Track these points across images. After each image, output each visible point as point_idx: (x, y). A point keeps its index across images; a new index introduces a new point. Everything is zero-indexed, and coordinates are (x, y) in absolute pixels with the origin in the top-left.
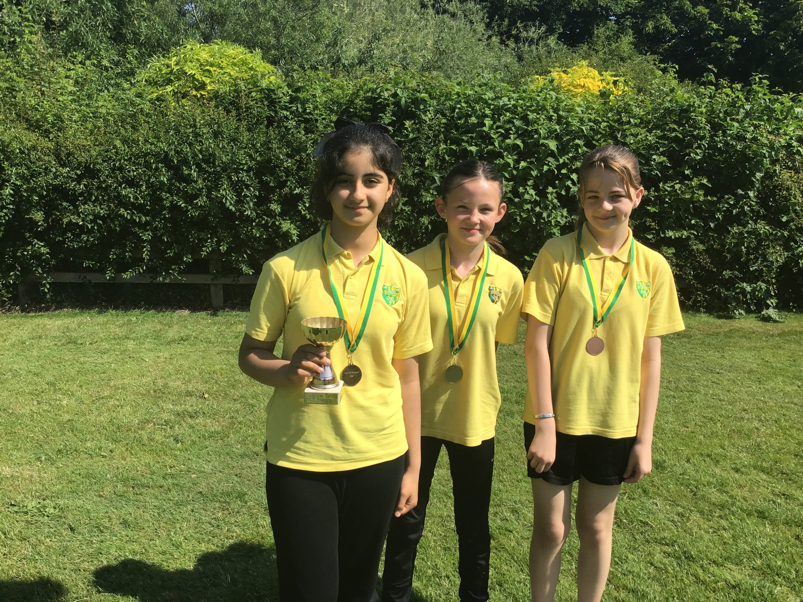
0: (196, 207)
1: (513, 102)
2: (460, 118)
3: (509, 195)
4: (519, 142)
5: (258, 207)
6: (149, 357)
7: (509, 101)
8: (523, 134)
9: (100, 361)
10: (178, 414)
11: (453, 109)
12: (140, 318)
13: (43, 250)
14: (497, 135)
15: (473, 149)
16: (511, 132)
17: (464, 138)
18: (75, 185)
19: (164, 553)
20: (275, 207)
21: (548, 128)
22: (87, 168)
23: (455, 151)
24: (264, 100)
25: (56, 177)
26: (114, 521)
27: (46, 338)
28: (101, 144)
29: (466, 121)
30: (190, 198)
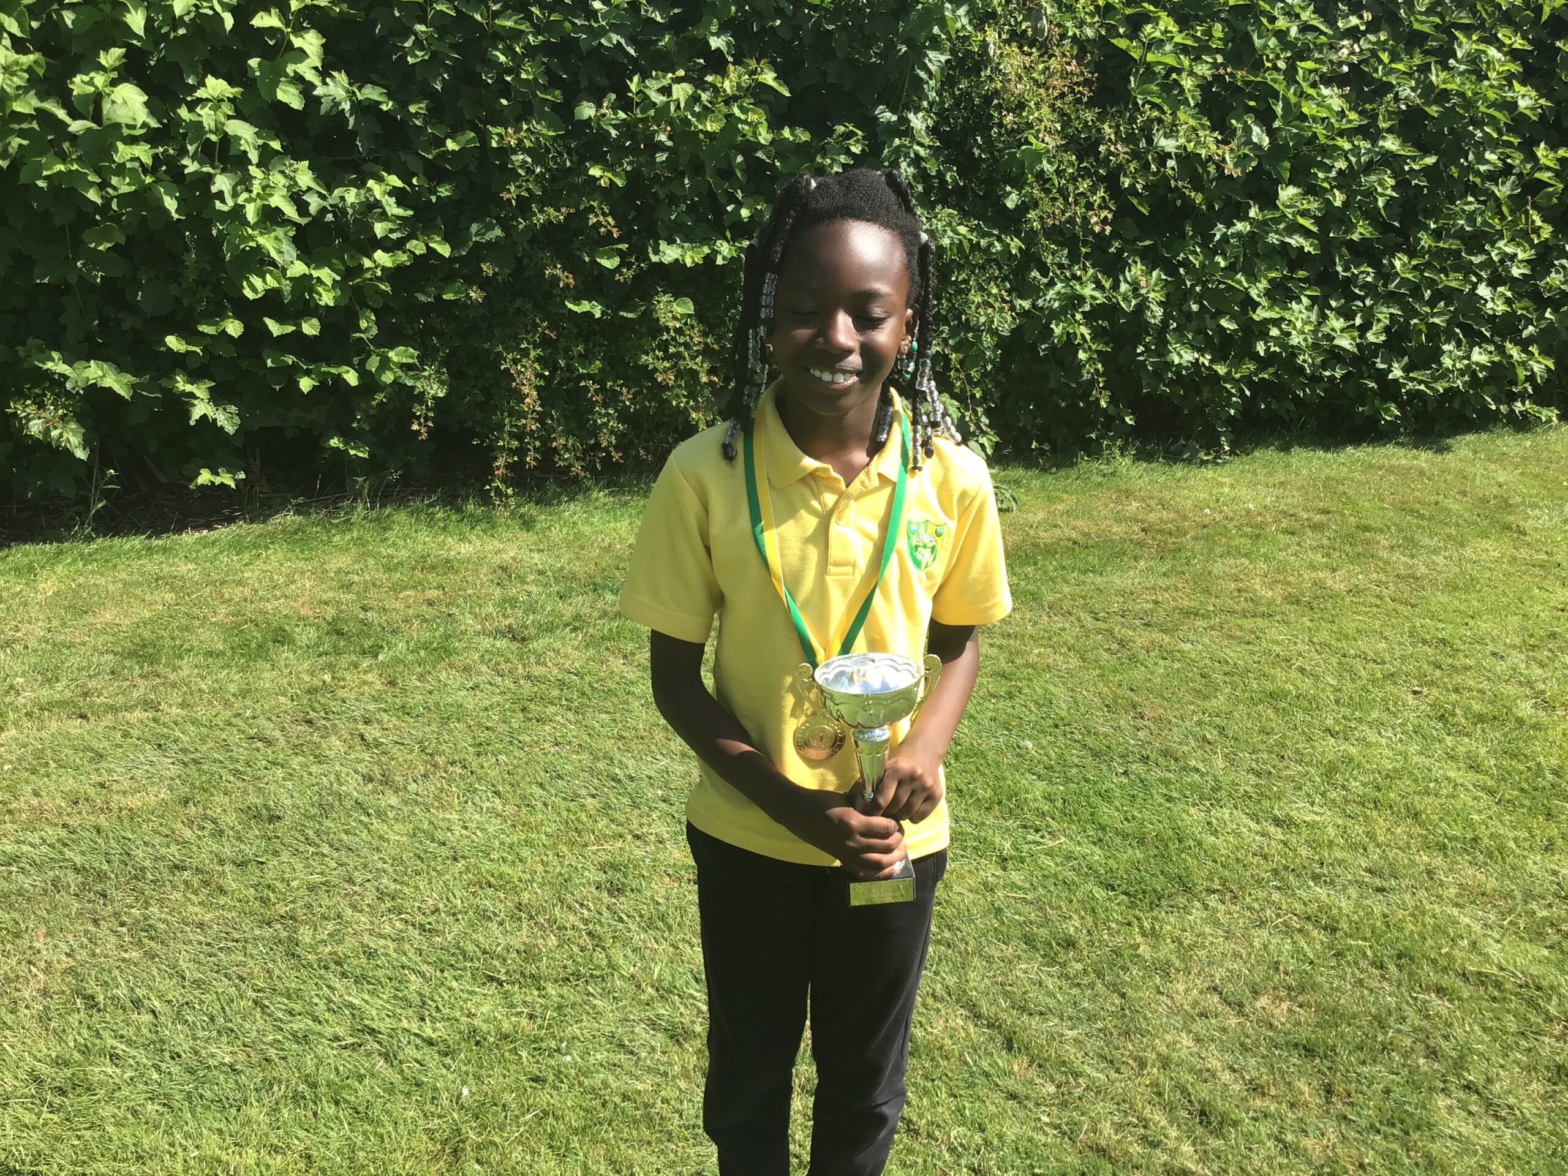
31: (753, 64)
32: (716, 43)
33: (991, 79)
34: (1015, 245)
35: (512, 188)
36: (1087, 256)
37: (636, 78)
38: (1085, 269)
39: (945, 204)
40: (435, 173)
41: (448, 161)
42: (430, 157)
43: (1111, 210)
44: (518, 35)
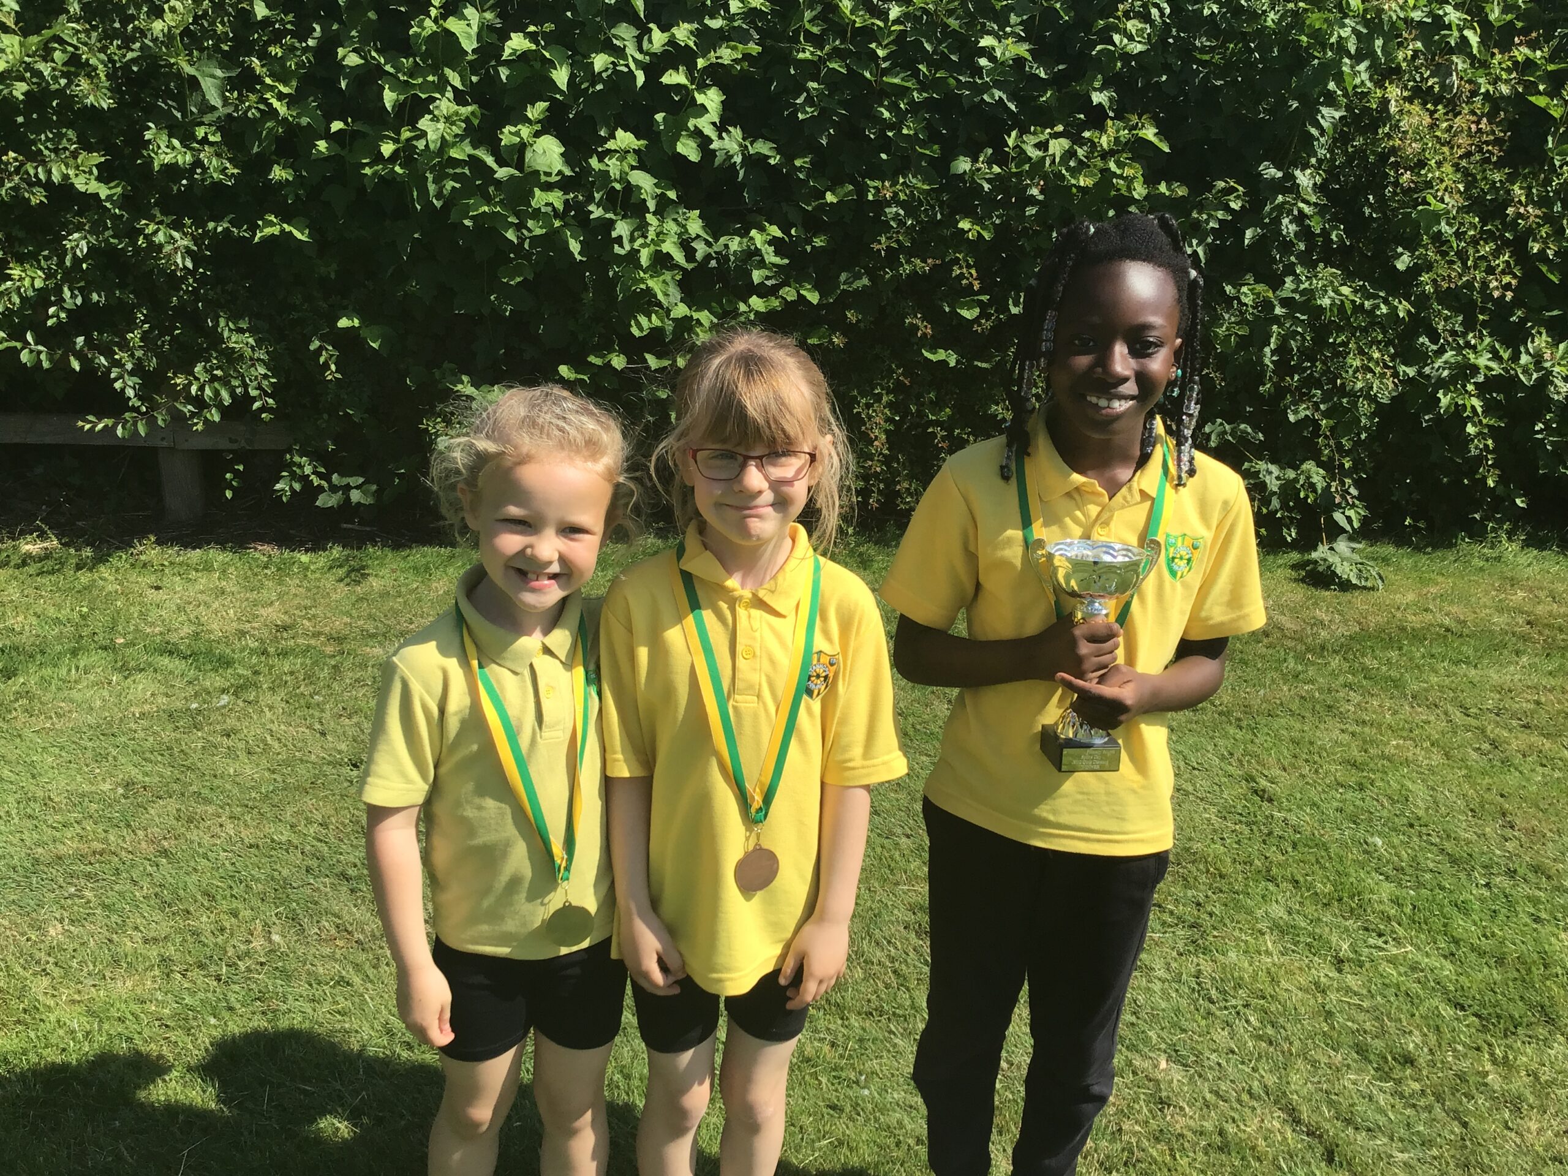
31: (1134, 119)
32: (1097, 98)
33: (1389, 136)
34: (1403, 308)
35: (883, 240)
36: (1484, 324)
37: (1014, 134)
38: (1481, 337)
39: (1328, 263)
40: (812, 224)
41: (826, 213)
42: (810, 208)
43: (1515, 276)
44: (902, 91)
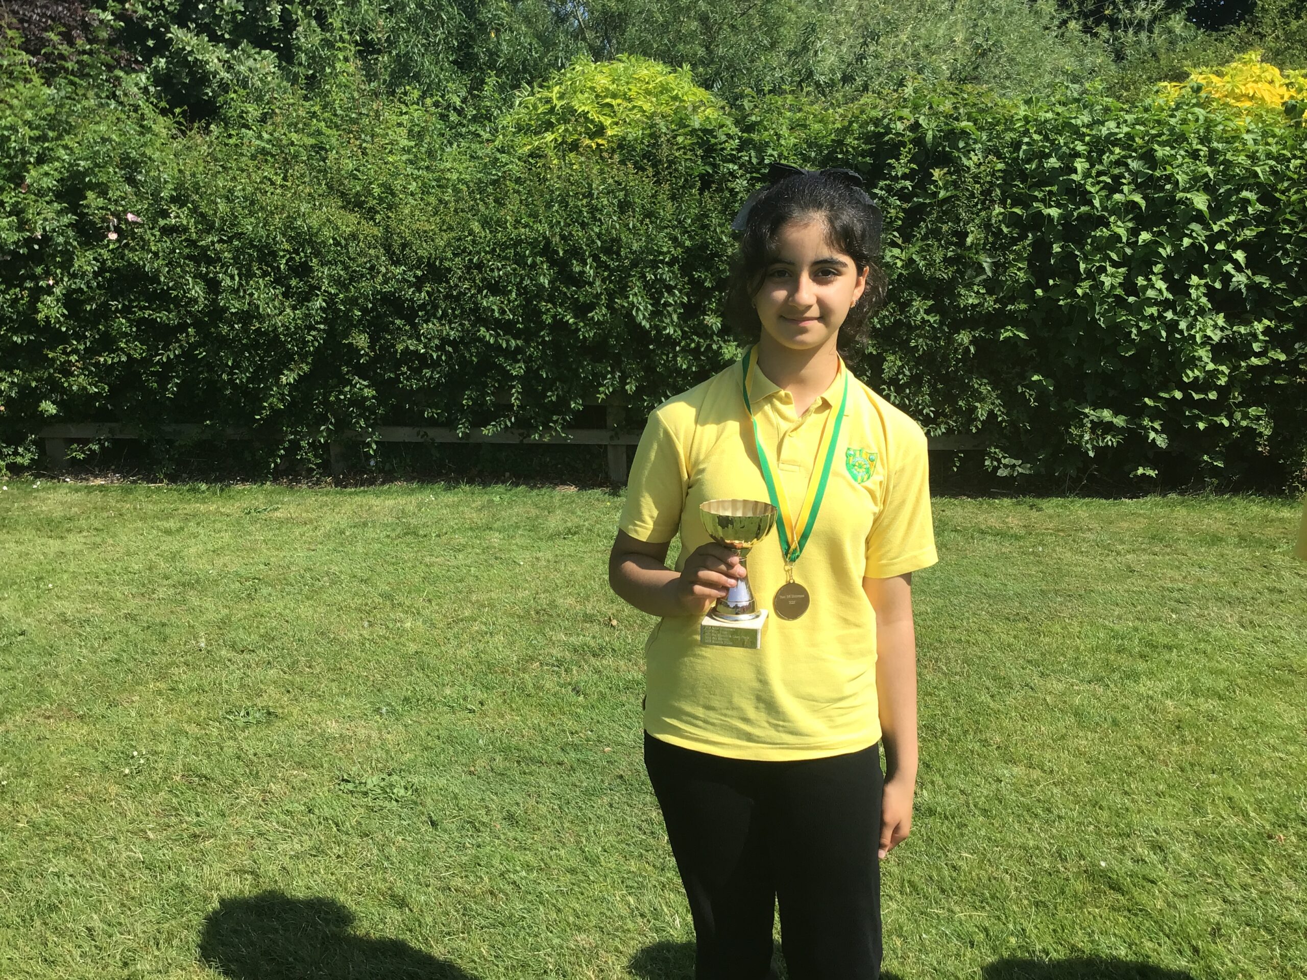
0: (592, 324)
1: (1126, 129)
2: (1029, 161)
3: (1119, 291)
4: (1137, 198)
5: (685, 322)
6: (523, 558)
7: (1118, 127)
8: (1145, 185)
9: (454, 562)
10: (576, 650)
11: (1016, 145)
12: (506, 497)
13: (369, 392)
14: (1098, 187)
15: (1054, 212)
16: (1124, 181)
17: (1036, 193)
18: (413, 293)
19: (573, 871)
20: (713, 321)
21: (1193, 171)
22: (431, 265)
23: (1020, 217)
24: (696, 147)
25: (386, 282)
26: (495, 814)
27: (374, 527)
28: (451, 228)
29: (1040, 165)
30: (581, 310)
